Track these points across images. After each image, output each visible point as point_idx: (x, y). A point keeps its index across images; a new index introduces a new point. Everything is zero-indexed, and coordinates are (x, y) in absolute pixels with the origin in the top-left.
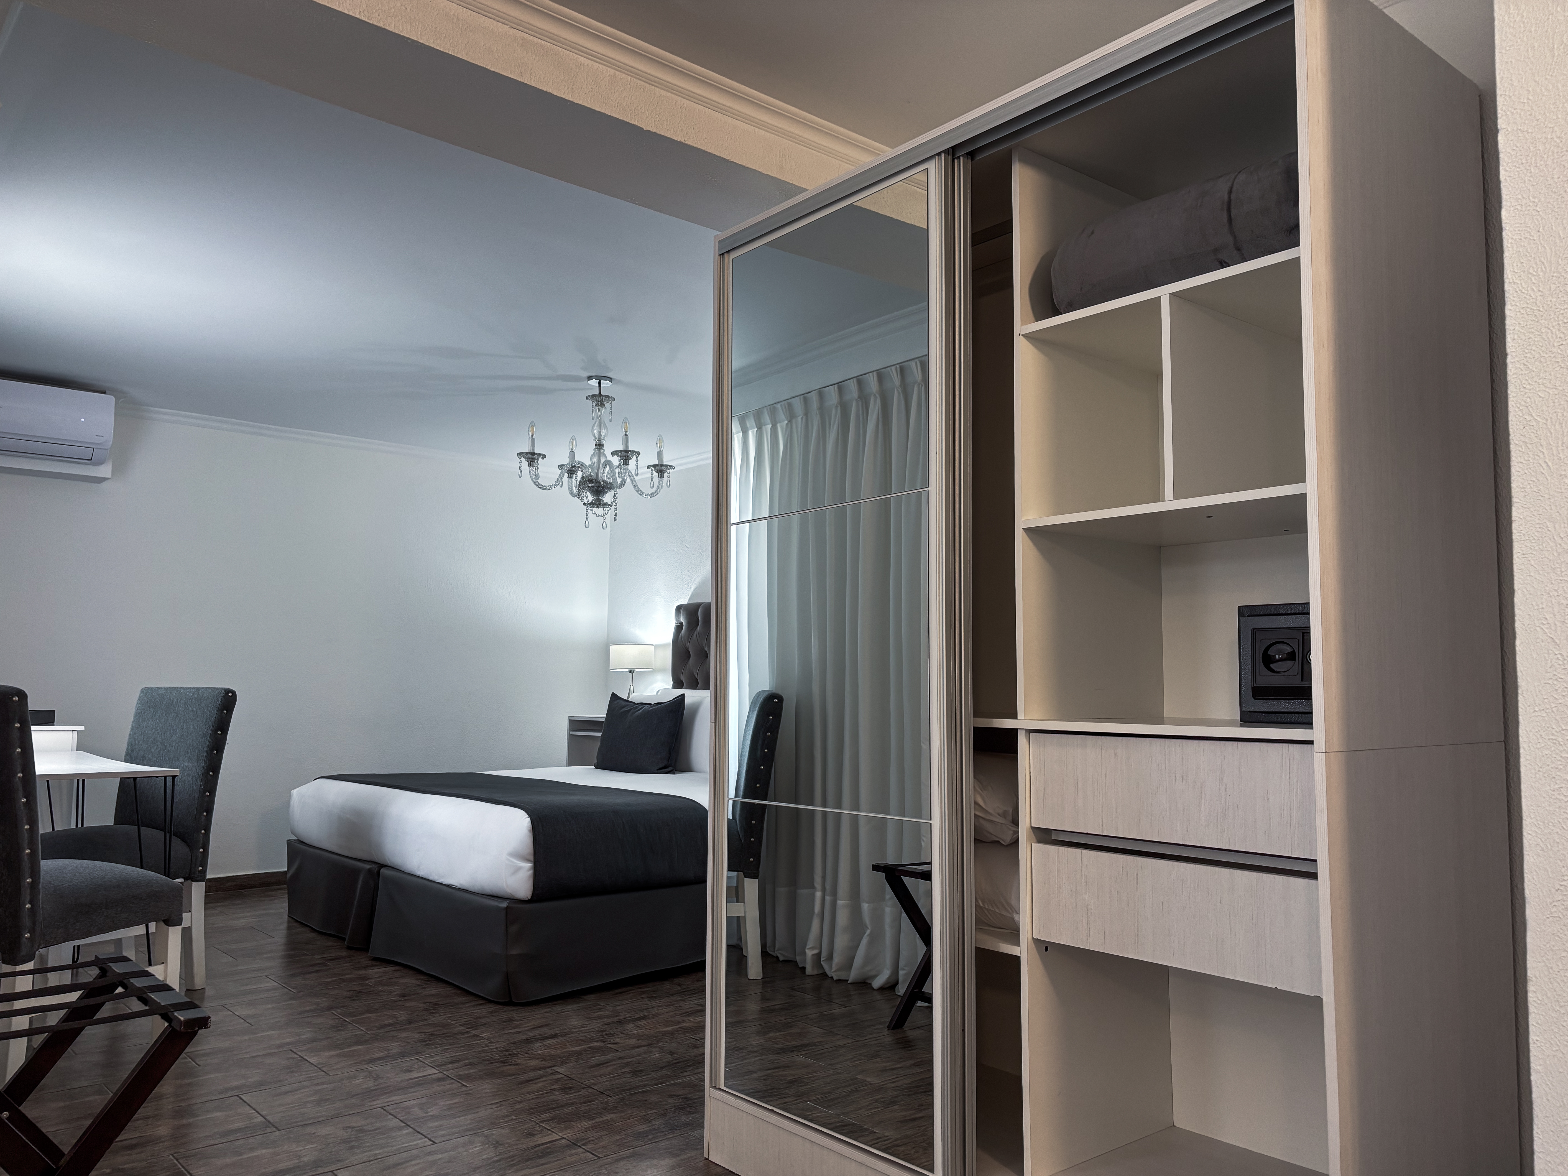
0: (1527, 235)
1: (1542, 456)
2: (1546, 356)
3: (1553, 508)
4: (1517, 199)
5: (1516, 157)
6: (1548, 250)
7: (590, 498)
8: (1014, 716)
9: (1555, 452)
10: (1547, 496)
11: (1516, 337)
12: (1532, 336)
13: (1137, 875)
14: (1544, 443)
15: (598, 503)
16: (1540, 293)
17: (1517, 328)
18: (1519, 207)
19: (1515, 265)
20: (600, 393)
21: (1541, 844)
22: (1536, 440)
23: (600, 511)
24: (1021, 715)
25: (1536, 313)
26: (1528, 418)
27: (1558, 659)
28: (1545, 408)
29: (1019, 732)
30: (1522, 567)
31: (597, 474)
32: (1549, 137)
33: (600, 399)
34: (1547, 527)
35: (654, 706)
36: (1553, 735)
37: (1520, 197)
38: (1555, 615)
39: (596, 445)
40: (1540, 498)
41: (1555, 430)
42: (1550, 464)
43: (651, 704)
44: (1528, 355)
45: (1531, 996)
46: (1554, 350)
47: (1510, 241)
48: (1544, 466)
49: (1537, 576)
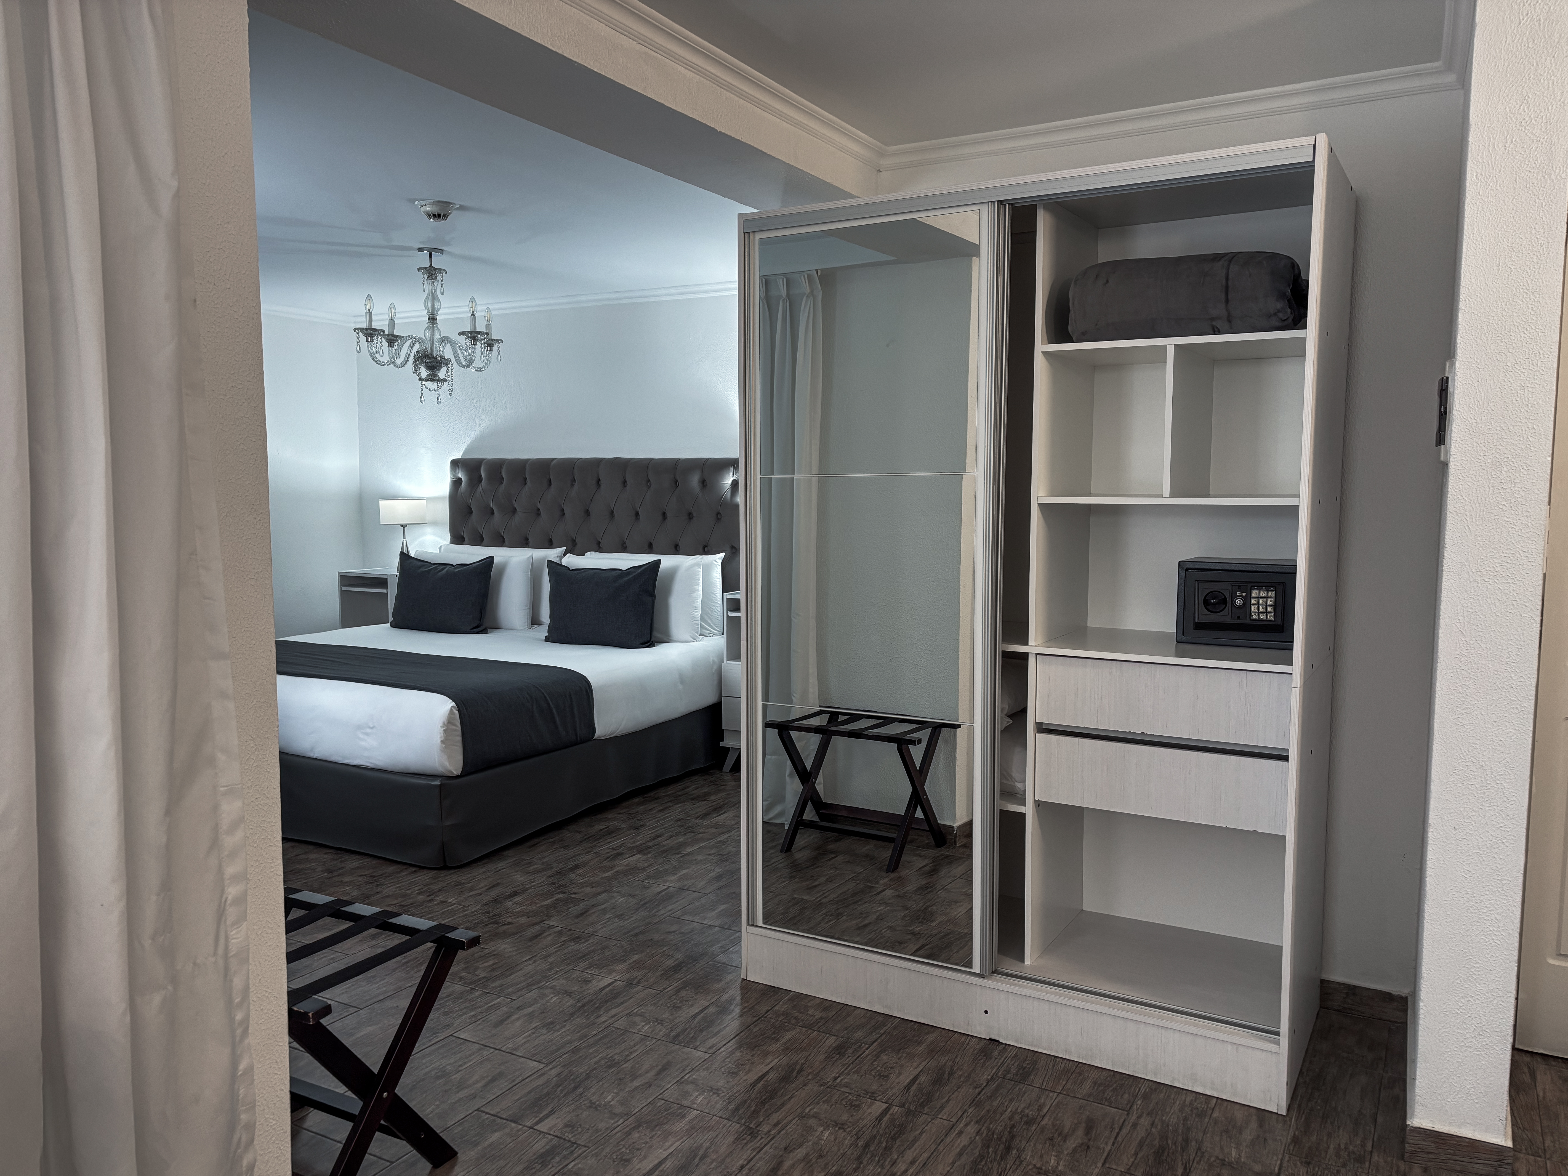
0: (1471, 382)
1: (1466, 522)
2: (1475, 461)
3: (1470, 554)
4: (1467, 358)
5: (1469, 330)
6: (1483, 395)
7: (424, 373)
8: (1026, 643)
9: (1474, 521)
10: (1467, 547)
11: (1457, 445)
12: (1467, 446)
13: (1124, 756)
14: (1468, 514)
15: (432, 378)
16: (1475, 421)
17: (1458, 440)
18: (1467, 363)
19: (1461, 399)
20: (431, 265)
21: (1444, 749)
22: (1463, 511)
23: (433, 386)
24: (1031, 642)
25: (1472, 433)
26: (1460, 497)
27: (1464, 644)
28: (1470, 493)
29: (1030, 655)
30: (1447, 587)
31: (432, 349)
32: (1491, 322)
33: (432, 273)
34: (1465, 565)
35: (457, 568)
36: (1457, 687)
37: (1468, 356)
38: (1464, 618)
39: (429, 319)
40: (1462, 547)
41: (1476, 507)
42: (1470, 527)
43: (452, 565)
44: (1464, 458)
45: (1430, 835)
46: (1480, 458)
47: (1459, 383)
48: (1467, 528)
49: (1456, 594)
